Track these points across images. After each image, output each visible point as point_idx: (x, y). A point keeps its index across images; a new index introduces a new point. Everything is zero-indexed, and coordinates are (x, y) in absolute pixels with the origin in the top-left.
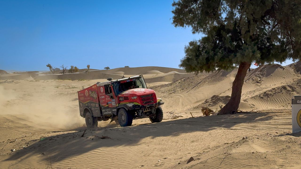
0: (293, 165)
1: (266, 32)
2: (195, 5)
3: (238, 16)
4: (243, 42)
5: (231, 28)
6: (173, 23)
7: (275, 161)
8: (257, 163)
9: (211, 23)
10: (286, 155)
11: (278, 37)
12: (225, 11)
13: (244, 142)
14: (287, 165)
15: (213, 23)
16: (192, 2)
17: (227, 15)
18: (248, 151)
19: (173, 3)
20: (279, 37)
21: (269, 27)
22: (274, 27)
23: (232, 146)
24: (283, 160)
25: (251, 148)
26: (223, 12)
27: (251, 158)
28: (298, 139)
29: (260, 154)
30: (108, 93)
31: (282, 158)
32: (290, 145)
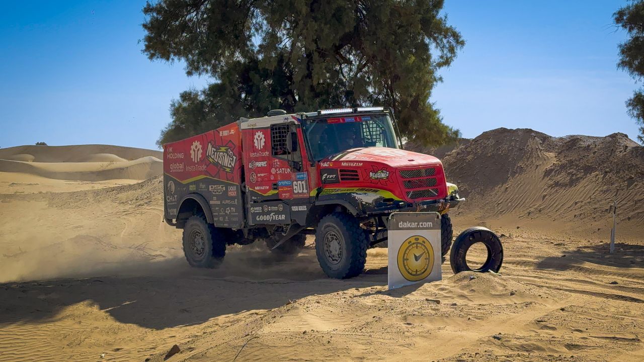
0: (383, 356)
1: (345, 80)
2: (195, 13)
3: (286, 42)
4: (297, 98)
5: (272, 67)
6: (145, 50)
7: (347, 349)
8: (311, 354)
9: (229, 54)
10: (370, 336)
11: (367, 91)
12: (260, 31)
13: (288, 310)
14: (372, 357)
15: (232, 54)
16: (189, 7)
17: (263, 39)
18: (297, 330)
19: (145, 6)
20: (371, 90)
21: (351, 70)
22: (360, 69)
23: (264, 319)
24: (364, 347)
25: (301, 323)
26: (256, 33)
27: (299, 344)
28: (398, 301)
29: (319, 335)
30: (284, 153)
31: (362, 341)
32: (380, 314)
